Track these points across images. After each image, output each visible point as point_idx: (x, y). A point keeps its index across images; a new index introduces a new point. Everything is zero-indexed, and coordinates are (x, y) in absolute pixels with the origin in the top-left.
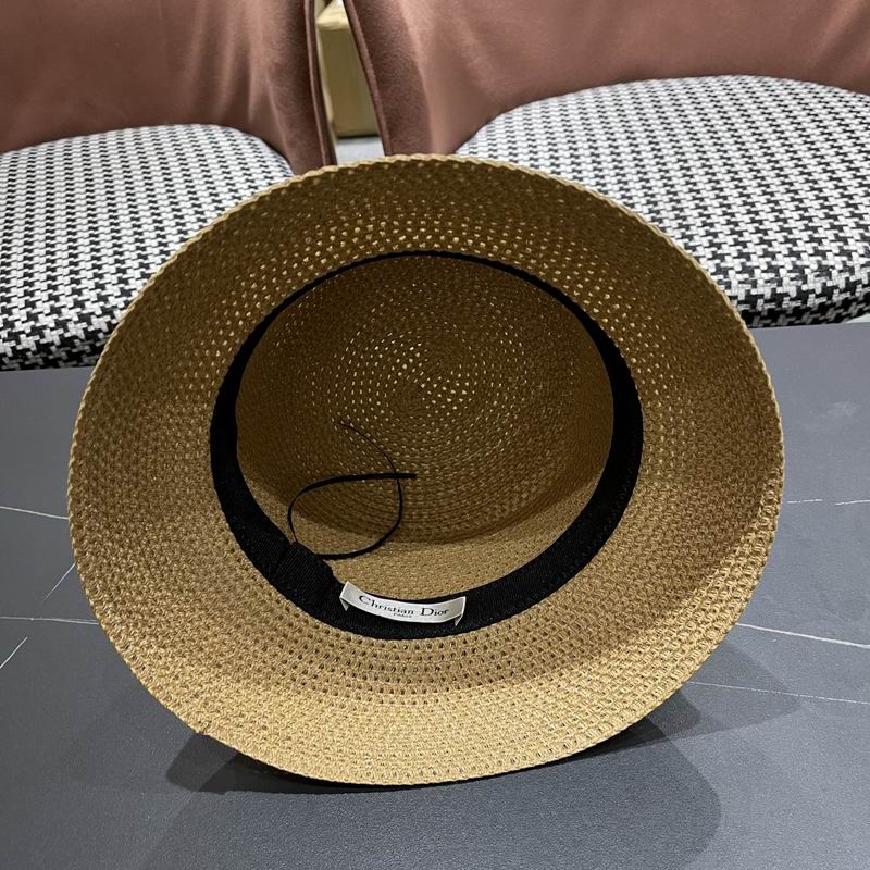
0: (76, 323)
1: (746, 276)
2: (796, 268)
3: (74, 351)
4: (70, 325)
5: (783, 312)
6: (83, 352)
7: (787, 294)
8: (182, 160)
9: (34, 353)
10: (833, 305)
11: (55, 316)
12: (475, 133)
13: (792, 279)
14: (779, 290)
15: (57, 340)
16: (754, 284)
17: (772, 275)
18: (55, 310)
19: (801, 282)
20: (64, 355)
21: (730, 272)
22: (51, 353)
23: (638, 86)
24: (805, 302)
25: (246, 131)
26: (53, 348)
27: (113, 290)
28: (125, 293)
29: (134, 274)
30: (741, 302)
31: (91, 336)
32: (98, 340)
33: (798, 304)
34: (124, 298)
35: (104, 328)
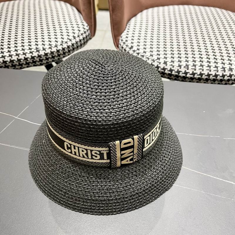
0: (15, 56)
1: (208, 68)
2: (223, 68)
3: (14, 64)
4: (13, 56)
5: (217, 80)
6: (16, 65)
7: (219, 75)
8: (51, 11)
9: (2, 63)
10: (232, 80)
11: (9, 53)
12: (137, 14)
13: (221, 71)
14: (217, 74)
15: (9, 60)
16: (210, 71)
17: (216, 69)
18: (9, 51)
19: (223, 72)
20: (10, 65)
21: (204, 66)
22: (7, 64)
23: (186, 7)
24: (224, 78)
25: (71, 4)
26: (8, 63)
27: (26, 48)
28: (30, 49)
29: (33, 44)
30: (206, 76)
31: (19, 60)
32: (21, 62)
33: (222, 78)
34: (30, 51)
35: (23, 59)
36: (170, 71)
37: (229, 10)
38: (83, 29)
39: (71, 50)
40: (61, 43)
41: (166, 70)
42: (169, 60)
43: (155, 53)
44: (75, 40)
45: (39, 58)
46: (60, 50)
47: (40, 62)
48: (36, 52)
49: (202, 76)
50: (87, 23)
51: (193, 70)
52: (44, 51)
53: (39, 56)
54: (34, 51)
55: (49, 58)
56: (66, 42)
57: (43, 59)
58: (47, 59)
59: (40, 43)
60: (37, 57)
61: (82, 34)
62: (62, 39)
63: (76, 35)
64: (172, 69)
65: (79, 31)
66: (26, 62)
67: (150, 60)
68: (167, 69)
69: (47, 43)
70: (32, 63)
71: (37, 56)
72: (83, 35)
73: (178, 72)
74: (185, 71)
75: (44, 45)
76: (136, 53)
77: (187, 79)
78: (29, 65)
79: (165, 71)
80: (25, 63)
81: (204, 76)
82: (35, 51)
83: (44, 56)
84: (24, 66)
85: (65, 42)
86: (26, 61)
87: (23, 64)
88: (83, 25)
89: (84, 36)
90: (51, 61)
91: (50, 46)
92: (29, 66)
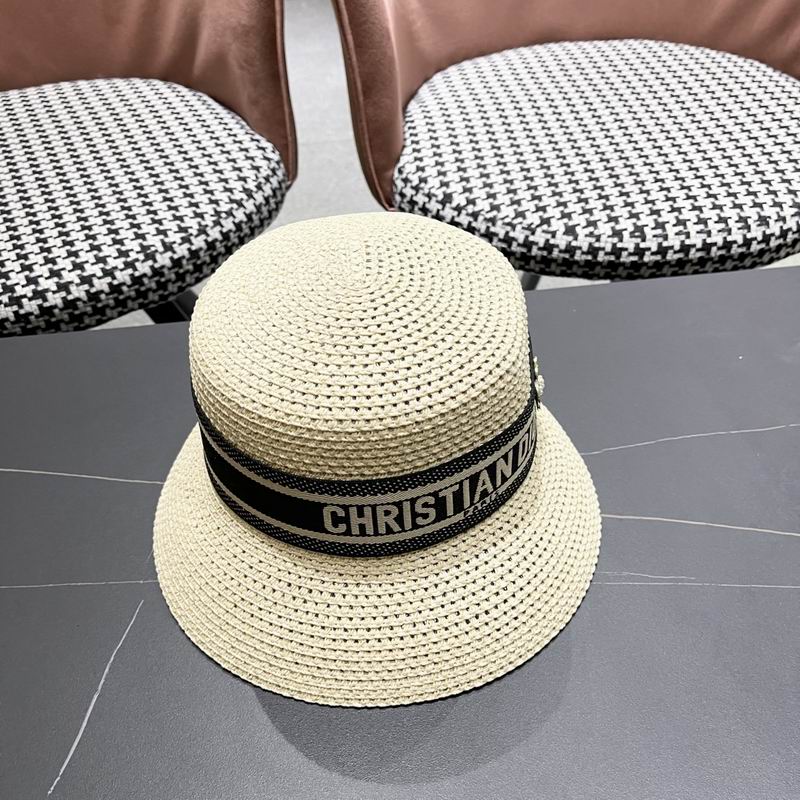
0: (78, 285)
1: (701, 227)
2: (741, 219)
3: (77, 312)
4: (73, 288)
5: (731, 257)
6: (85, 313)
7: (735, 242)
9: (37, 317)
10: (770, 250)
11: (56, 279)
13: (739, 229)
14: (729, 239)
15: (59, 302)
16: (709, 234)
17: (722, 226)
18: (54, 274)
19: (746, 231)
20: (66, 317)
21: (688, 223)
22: (53, 315)
23: (554, 46)
24: (749, 248)
25: (190, 86)
26: (56, 311)
27: (109, 251)
28: (122, 254)
29: (127, 234)
30: (698, 250)
31: (93, 297)
32: (100, 301)
33: (744, 250)
34: (123, 259)
35: (106, 289)
36: (587, 253)
37: (685, 43)
38: (266, 162)
39: (246, 235)
40: (214, 218)
41: (578, 252)
42: (579, 220)
43: (528, 205)
44: (252, 201)
45: (156, 279)
46: (216, 240)
47: (161, 292)
48: (143, 261)
49: (687, 254)
50: (268, 141)
51: (660, 240)
52: (169, 254)
53: (157, 272)
54: (137, 260)
55: (187, 271)
56: (230, 213)
57: (169, 281)
58: (181, 277)
59: (149, 229)
60: (150, 278)
61: (267, 179)
62: (214, 206)
63: (251, 185)
64: (597, 245)
65: (257, 169)
66: (116, 299)
67: (519, 228)
68: (580, 248)
69: (171, 226)
70: (134, 300)
71: (148, 271)
72: (271, 180)
73: (616, 251)
74: (637, 245)
75: (164, 233)
76: (468, 215)
77: (643, 270)
78: (125, 306)
79: (572, 256)
80: (112, 302)
81: (693, 251)
82: (141, 257)
83: (170, 269)
84: (108, 312)
85: (226, 213)
86: (116, 295)
87: (107, 306)
88: (260, 148)
89: (274, 181)
90: (193, 281)
91: (183, 235)
92: (125, 310)
